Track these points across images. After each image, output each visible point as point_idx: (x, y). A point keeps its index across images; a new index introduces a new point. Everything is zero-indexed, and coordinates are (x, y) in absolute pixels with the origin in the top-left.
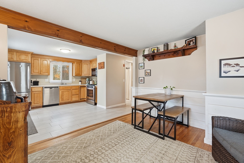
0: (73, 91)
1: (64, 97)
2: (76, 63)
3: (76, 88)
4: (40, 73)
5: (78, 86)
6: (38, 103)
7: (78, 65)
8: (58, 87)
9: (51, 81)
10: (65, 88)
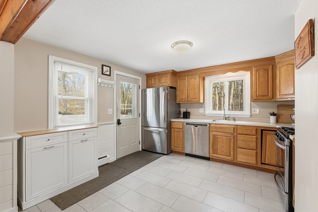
0: (240, 137)
1: (218, 148)
2: (254, 69)
3: (248, 132)
4: (186, 100)
5: (255, 128)
6: (178, 146)
7: (261, 73)
8: (206, 125)
9: (208, 113)
10: (221, 128)
